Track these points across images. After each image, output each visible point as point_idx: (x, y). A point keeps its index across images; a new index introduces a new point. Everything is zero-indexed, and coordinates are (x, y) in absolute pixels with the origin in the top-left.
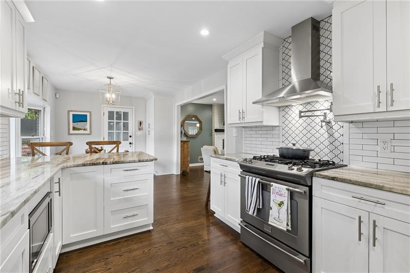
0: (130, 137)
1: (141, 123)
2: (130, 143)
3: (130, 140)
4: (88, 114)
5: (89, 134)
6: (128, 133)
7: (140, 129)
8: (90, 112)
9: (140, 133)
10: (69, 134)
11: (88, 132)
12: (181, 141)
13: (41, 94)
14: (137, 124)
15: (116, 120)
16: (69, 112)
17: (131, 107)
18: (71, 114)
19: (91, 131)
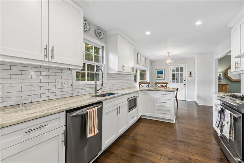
0: (184, 81)
1: (191, 73)
2: (184, 85)
3: (184, 83)
4: (163, 70)
5: (164, 79)
6: (183, 79)
7: (190, 77)
8: (164, 69)
9: (190, 78)
10: (156, 79)
11: (163, 78)
12: (219, 84)
13: (145, 65)
14: (189, 74)
15: (177, 72)
16: (156, 70)
17: (185, 64)
18: (157, 70)
19: (164, 78)
